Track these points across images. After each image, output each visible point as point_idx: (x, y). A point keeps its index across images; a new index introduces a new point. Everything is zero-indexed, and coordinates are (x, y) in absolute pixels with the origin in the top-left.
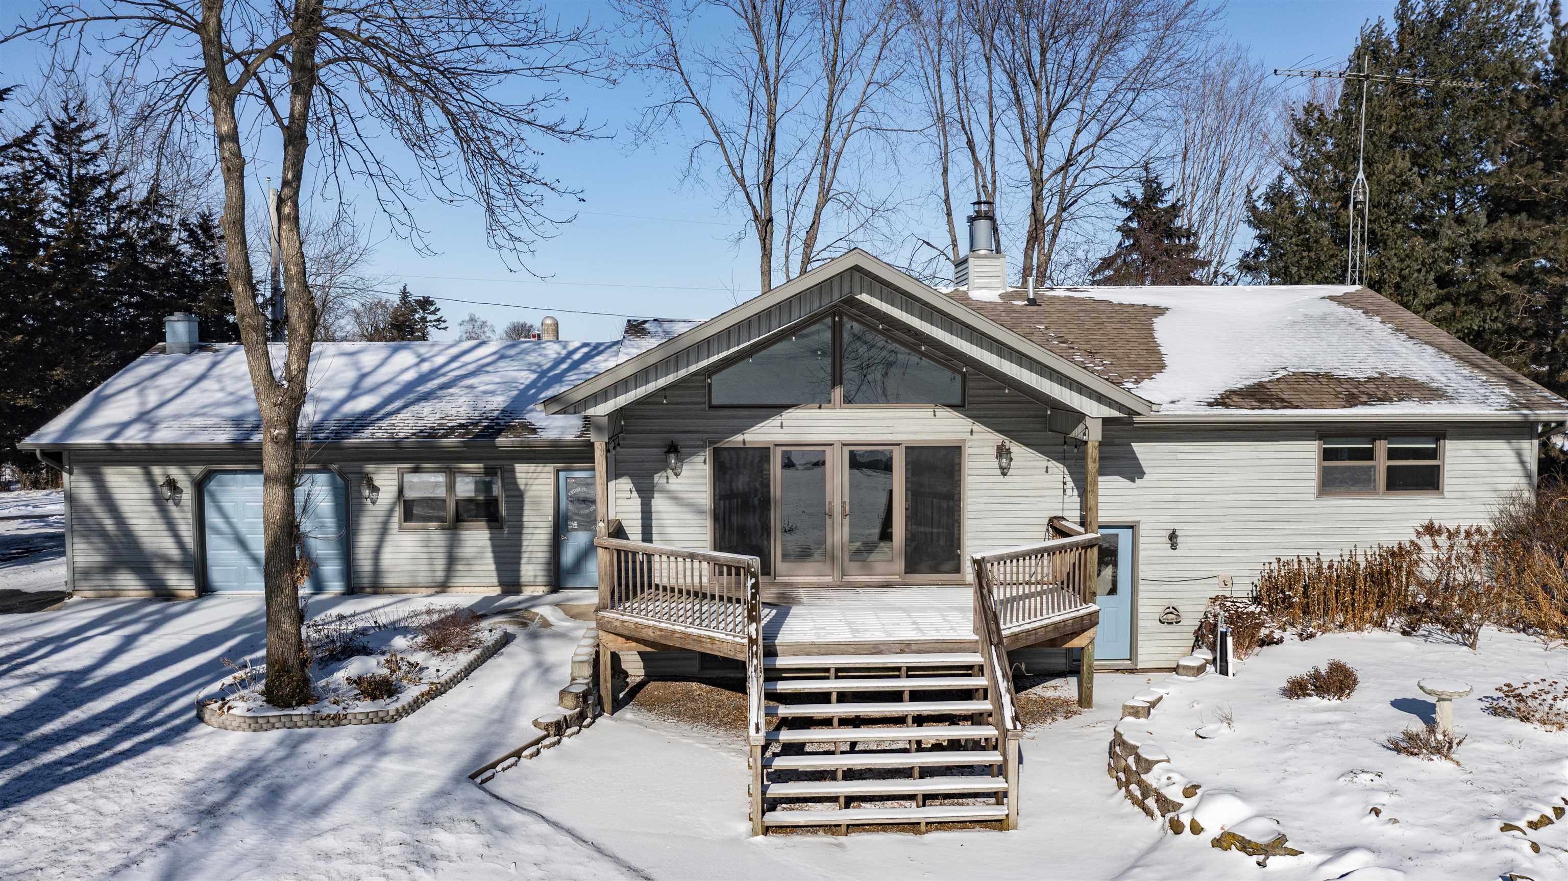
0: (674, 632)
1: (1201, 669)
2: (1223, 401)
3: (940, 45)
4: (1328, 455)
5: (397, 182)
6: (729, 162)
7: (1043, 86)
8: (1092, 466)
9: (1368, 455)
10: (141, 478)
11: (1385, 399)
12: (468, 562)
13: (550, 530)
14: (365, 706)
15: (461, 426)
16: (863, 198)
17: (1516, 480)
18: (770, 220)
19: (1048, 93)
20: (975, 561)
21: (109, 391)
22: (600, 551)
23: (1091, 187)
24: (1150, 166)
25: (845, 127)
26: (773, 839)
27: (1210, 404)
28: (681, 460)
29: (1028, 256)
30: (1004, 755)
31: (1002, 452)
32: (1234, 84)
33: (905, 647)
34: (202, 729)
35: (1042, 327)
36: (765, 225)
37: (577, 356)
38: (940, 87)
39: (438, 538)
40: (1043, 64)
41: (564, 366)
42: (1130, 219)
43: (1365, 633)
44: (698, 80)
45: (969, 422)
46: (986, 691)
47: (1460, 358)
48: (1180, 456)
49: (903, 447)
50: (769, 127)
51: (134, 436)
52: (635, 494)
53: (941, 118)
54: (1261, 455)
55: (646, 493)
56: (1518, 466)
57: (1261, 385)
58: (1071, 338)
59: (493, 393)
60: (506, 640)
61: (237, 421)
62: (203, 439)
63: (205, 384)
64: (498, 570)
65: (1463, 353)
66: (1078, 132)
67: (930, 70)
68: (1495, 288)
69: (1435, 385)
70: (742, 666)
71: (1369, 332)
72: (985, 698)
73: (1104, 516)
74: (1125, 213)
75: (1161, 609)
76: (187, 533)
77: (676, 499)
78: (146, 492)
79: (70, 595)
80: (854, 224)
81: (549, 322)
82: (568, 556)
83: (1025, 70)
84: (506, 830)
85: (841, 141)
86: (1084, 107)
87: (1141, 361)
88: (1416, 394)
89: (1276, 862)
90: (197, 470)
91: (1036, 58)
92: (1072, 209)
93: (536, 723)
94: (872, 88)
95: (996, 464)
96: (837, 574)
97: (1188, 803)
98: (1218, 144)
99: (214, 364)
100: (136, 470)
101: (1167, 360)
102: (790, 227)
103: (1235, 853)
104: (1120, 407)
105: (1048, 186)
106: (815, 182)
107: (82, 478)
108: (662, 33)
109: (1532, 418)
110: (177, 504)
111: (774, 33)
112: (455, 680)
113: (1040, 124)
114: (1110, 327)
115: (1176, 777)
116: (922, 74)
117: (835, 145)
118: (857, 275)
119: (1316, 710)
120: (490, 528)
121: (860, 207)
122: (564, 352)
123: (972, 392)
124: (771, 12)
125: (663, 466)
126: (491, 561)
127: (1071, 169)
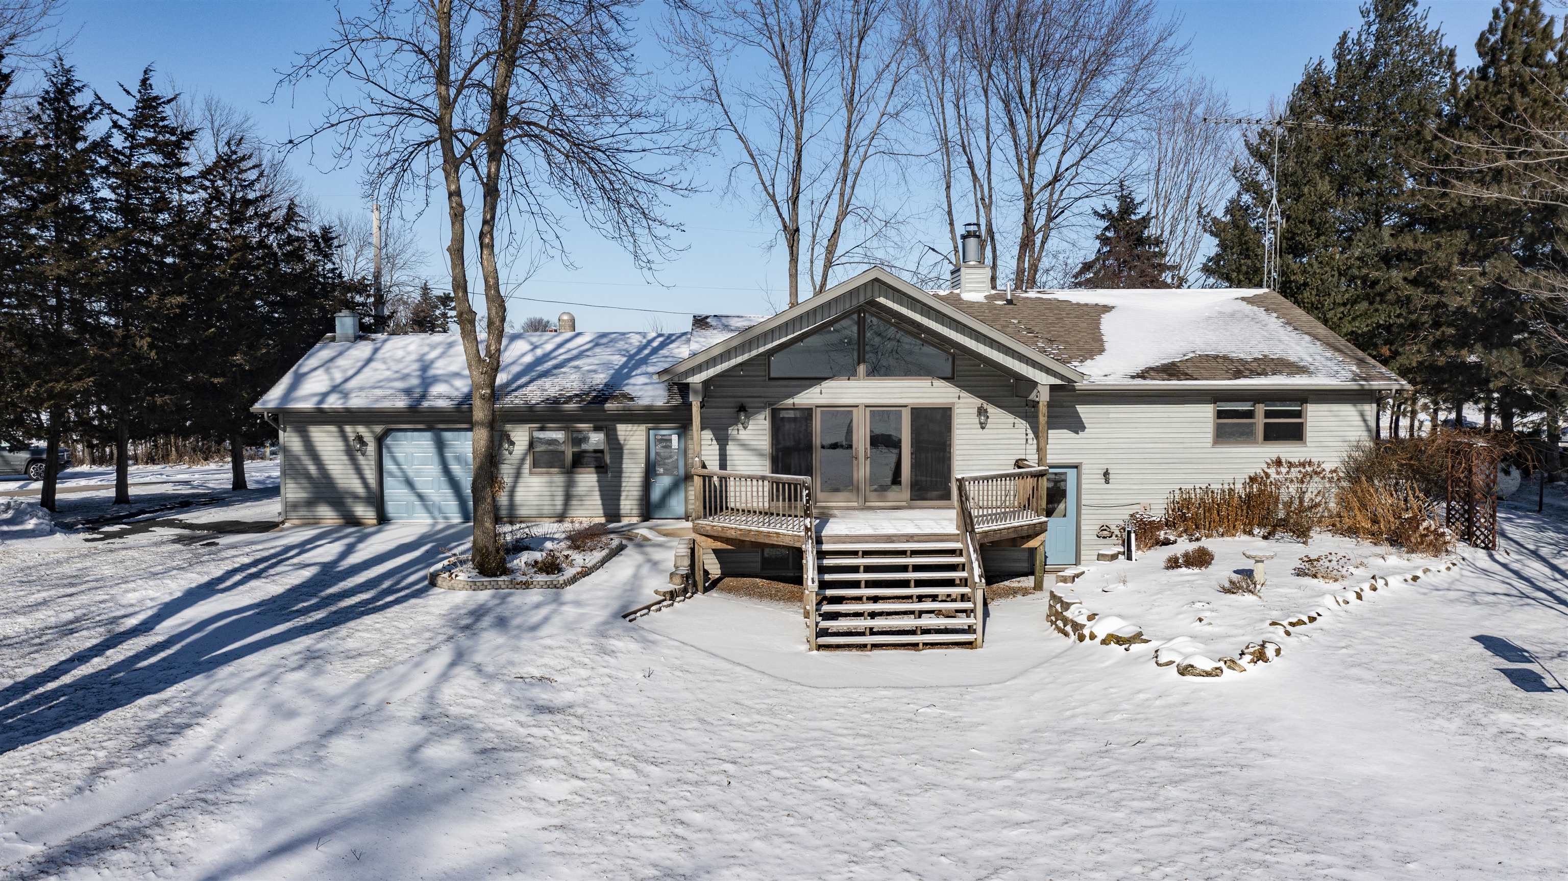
0: (750, 531)
1: (1114, 557)
2: (1143, 375)
3: (944, 76)
4: (1220, 414)
5: (552, 219)
6: (762, 180)
7: (1034, 111)
8: (1043, 419)
9: (1250, 414)
10: (337, 434)
11: (1264, 373)
12: (581, 498)
13: (642, 475)
14: (542, 578)
15: (577, 395)
16: (878, 213)
17: (1359, 433)
18: (797, 230)
19: (1038, 117)
20: (957, 480)
21: (304, 370)
22: (696, 478)
23: (1077, 199)
24: (1126, 183)
25: (862, 150)
26: (822, 653)
27: (1133, 377)
28: (748, 417)
29: (1021, 258)
30: (975, 604)
31: (981, 412)
32: (1199, 111)
33: (910, 538)
34: (436, 590)
35: (1016, 321)
36: (793, 234)
37: (655, 344)
38: (943, 113)
39: (559, 480)
40: (1033, 93)
41: (646, 352)
42: (1106, 229)
43: (1237, 538)
44: (736, 112)
45: (956, 390)
46: (964, 565)
47: (1328, 344)
48: (1111, 415)
49: (909, 409)
50: (797, 150)
51: (333, 402)
52: (715, 442)
53: (945, 141)
54: (1171, 415)
55: (722, 441)
56: (1362, 424)
57: (1173, 364)
58: (1037, 329)
59: (595, 371)
60: (621, 548)
61: (408, 392)
62: (386, 404)
63: (373, 365)
64: (603, 504)
65: (1332, 340)
66: (1064, 153)
67: (934, 99)
68: (1397, 289)
69: (1302, 364)
70: (799, 553)
71: (1265, 325)
72: (964, 570)
73: (1051, 459)
74: (1104, 224)
75: (1097, 527)
76: (371, 476)
77: (744, 446)
78: (340, 445)
79: (283, 523)
80: (870, 233)
81: (565, 317)
82: (656, 494)
83: (1018, 100)
84: (653, 642)
85: (859, 163)
86: (1068, 132)
87: (1087, 347)
88: (1287, 370)
89: (1136, 648)
90: (379, 429)
91: (1027, 88)
92: (1057, 220)
93: (656, 592)
94: (885, 118)
95: (977, 421)
96: (861, 500)
97: (1089, 624)
98: (1187, 163)
99: (376, 351)
100: (332, 428)
101: (1107, 345)
102: (814, 236)
103: (1113, 645)
104: (1062, 377)
105: (1036, 201)
106: (836, 197)
107: (293, 434)
108: (706, 71)
109: (1367, 387)
110: (363, 455)
111: (801, 70)
112: (595, 568)
113: (1030, 148)
114: (1067, 321)
115: (1083, 611)
116: (928, 102)
117: (854, 164)
118: (876, 284)
119: (1182, 575)
120: (597, 473)
121: (875, 220)
122: (645, 341)
123: (960, 368)
124: (799, 53)
125: (735, 421)
126: (598, 498)
127: (1057, 185)
